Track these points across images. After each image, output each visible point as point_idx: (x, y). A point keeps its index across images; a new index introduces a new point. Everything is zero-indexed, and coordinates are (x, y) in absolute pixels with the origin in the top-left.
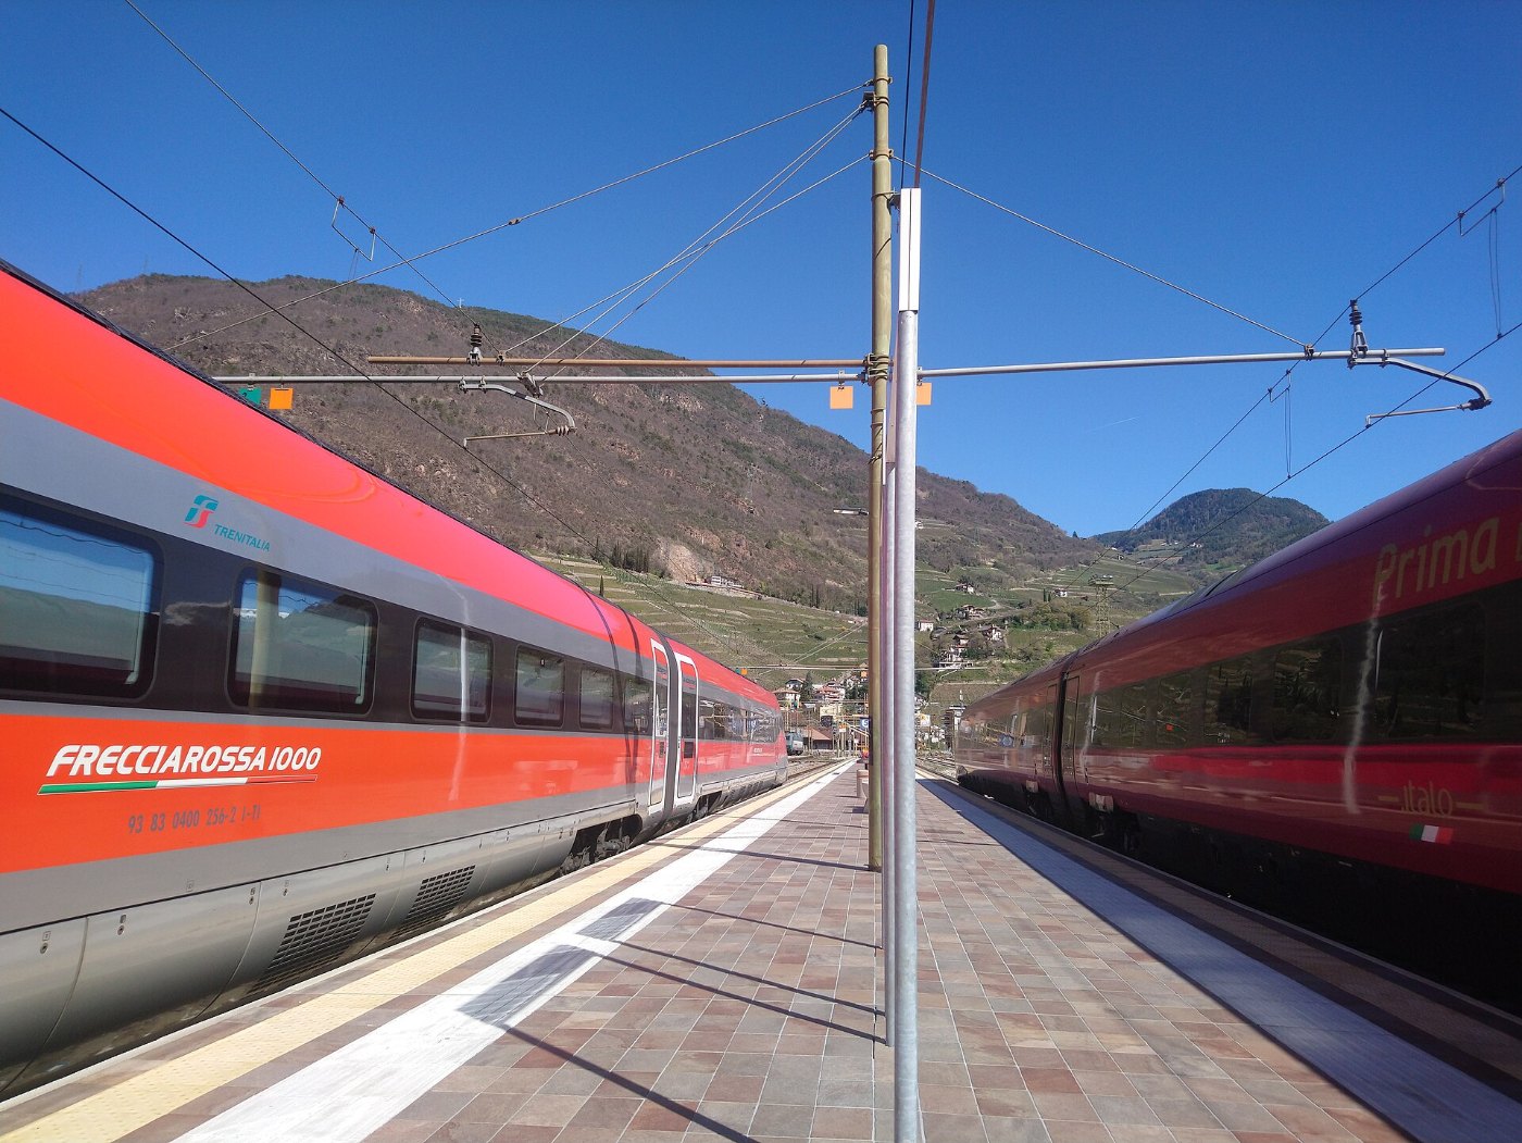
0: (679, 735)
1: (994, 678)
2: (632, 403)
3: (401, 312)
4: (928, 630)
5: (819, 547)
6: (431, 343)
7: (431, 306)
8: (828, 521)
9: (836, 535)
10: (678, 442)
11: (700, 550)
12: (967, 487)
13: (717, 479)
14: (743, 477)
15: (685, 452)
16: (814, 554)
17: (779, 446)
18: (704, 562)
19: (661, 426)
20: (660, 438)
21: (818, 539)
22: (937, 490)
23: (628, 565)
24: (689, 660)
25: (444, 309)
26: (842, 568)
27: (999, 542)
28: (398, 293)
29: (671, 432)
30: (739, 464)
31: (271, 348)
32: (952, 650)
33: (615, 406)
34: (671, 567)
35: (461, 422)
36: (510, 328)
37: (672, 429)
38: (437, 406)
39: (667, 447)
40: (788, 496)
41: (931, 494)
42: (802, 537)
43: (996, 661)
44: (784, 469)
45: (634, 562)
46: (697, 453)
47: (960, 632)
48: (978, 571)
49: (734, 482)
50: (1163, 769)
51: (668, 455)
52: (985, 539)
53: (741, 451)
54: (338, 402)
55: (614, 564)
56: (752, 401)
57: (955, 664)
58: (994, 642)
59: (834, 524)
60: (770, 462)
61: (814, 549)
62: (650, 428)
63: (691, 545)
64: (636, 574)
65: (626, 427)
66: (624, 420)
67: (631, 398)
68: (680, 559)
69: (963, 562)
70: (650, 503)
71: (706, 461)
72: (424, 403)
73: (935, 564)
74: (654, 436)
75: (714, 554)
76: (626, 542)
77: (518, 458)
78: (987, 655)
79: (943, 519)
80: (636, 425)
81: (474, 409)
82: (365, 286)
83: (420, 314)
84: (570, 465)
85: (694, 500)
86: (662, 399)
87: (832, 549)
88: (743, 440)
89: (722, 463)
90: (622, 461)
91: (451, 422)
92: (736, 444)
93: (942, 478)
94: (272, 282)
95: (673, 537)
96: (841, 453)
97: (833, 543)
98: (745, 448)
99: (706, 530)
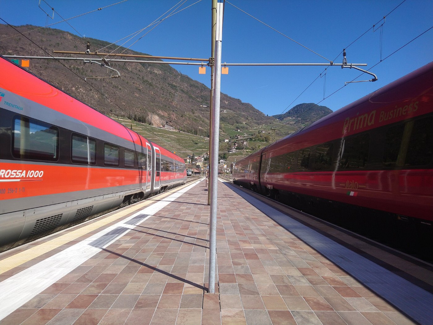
0: (155, 170)
1: (244, 155)
2: (139, 70)
3: (65, 38)
4: (227, 142)
5: (197, 117)
6: (75, 49)
7: (75, 37)
8: (200, 110)
9: (202, 114)
10: (154, 83)
11: (161, 117)
12: (239, 101)
13: (166, 95)
14: (174, 95)
15: (156, 86)
16: (195, 119)
17: (185, 86)
18: (163, 120)
19: (149, 78)
20: (148, 82)
21: (196, 115)
22: (231, 101)
23: (139, 121)
24: (158, 149)
25: (80, 38)
26: (203, 123)
27: (247, 117)
28: (64, 32)
29: (152, 80)
30: (173, 91)
31: (22, 48)
32: (233, 147)
33: (134, 71)
34: (152, 122)
35: (85, 74)
36: (100, 45)
37: (152, 79)
38: (78, 69)
39: (151, 85)
40: (188, 101)
41: (229, 102)
42: (191, 114)
43: (245, 150)
44: (187, 93)
45: (141, 120)
46: (160, 87)
47: (235, 142)
48: (241, 125)
49: (171, 96)
50: (287, 178)
51: (151, 87)
52: (243, 116)
53: (173, 87)
54: (45, 67)
55: (135, 120)
56: (177, 72)
57: (234, 151)
58: (245, 145)
59: (201, 110)
60: (182, 91)
61: (196, 118)
62: (145, 78)
63: (158, 115)
64: (142, 123)
65: (138, 78)
66: (138, 76)
67: (139, 69)
68: (155, 120)
69: (237, 123)
70: (145, 102)
71: (163, 90)
72: (74, 68)
73: (230, 123)
74: (147, 81)
75: (166, 118)
76: (138, 113)
77: (104, 86)
78: (242, 149)
79: (232, 110)
80: (141, 77)
81: (89, 70)
82: (53, 30)
83: (71, 39)
84: (120, 89)
85: (159, 102)
86: (149, 70)
87: (200, 118)
88: (174, 84)
89: (168, 90)
90: (137, 88)
91: (82, 74)
92: (172, 85)
93: (232, 98)
94: (22, 26)
95: (153, 113)
96: (203, 89)
97: (201, 116)
98: (175, 86)
99: (163, 111)
